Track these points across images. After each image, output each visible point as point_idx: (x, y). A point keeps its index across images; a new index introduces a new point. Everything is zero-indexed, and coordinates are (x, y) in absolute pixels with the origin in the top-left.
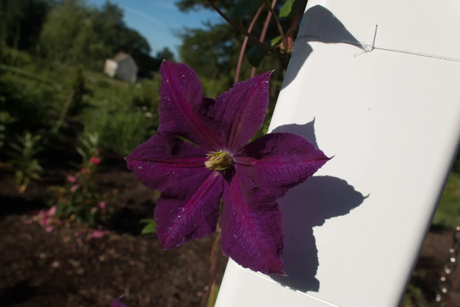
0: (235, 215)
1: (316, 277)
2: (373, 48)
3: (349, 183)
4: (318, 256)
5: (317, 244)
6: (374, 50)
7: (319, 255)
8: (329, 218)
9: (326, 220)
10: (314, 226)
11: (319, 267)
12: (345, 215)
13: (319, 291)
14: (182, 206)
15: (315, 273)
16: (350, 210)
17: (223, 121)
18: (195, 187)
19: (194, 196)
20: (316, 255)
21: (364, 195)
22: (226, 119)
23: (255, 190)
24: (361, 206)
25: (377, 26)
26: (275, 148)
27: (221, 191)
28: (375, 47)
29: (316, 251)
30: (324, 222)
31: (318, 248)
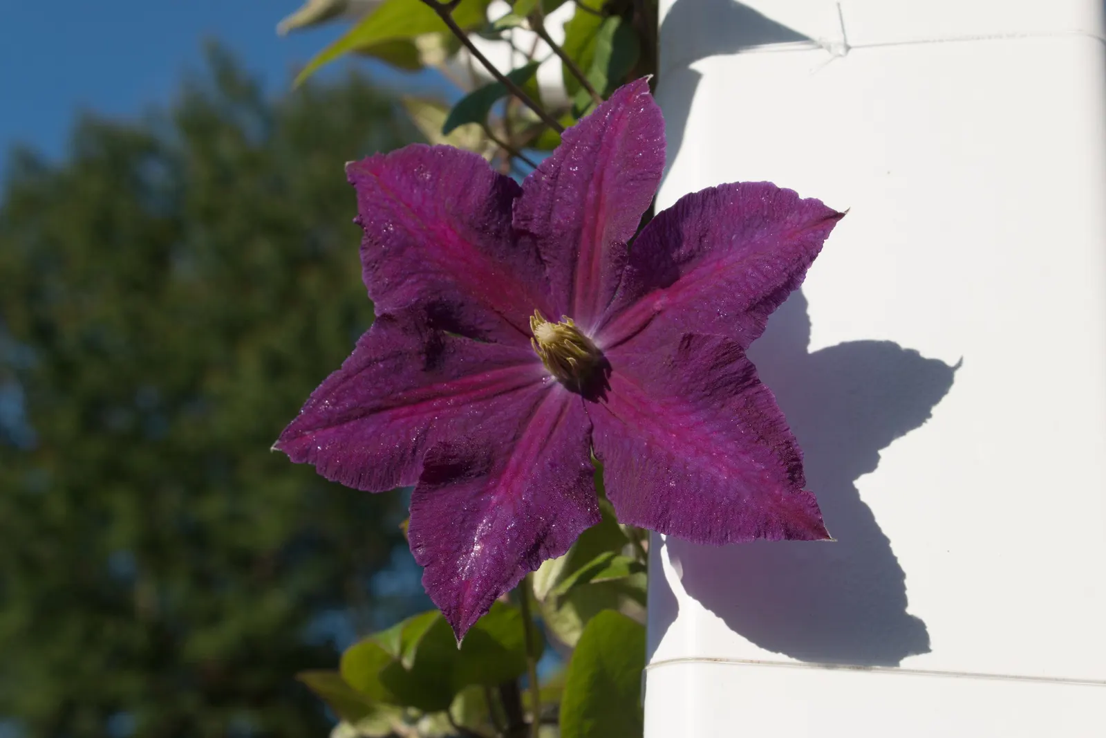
0: (649, 447)
1: (910, 610)
2: (848, 48)
3: (905, 344)
4: (896, 552)
5: (880, 520)
6: (851, 52)
7: (897, 548)
8: (885, 443)
9: (881, 452)
10: (856, 476)
11: (907, 582)
12: (924, 424)
13: (931, 647)
14: (489, 490)
15: (903, 601)
16: (929, 409)
17: (554, 231)
18: (511, 436)
19: (514, 459)
20: (889, 551)
21: (951, 362)
22: (562, 221)
23: (685, 344)
24: (953, 390)
25: (839, 5)
26: (705, 236)
27: (586, 425)
28: (850, 43)
29: (885, 541)
30: (877, 458)
31: (885, 531)
